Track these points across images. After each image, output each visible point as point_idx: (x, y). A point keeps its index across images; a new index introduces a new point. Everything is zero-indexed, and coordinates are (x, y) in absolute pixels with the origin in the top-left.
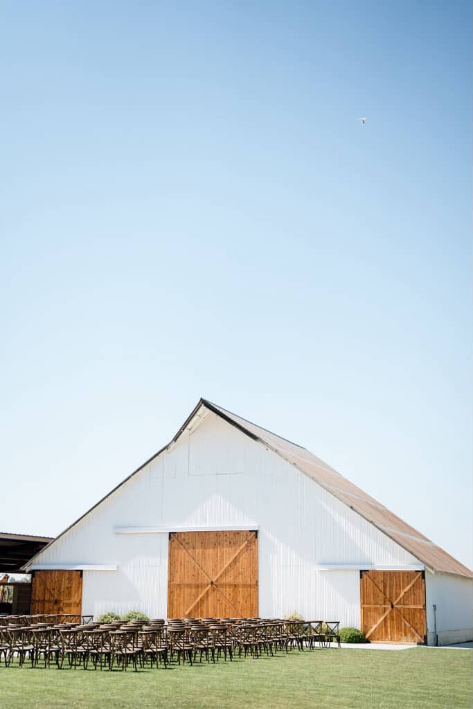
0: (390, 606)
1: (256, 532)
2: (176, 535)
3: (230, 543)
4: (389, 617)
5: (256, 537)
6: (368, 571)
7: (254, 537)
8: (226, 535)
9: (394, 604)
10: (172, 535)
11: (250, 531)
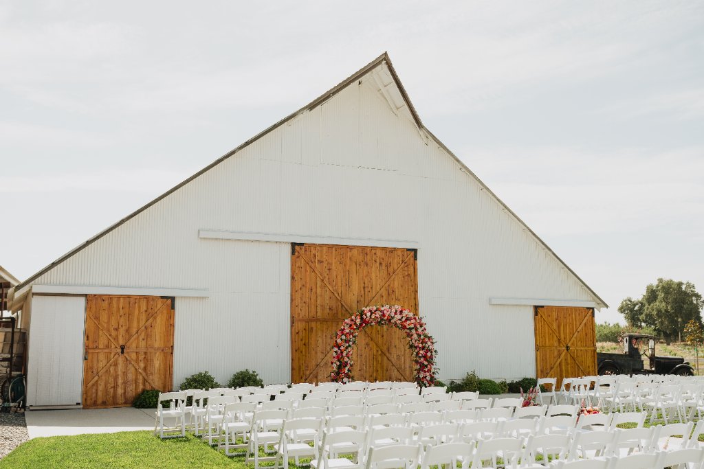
0: (565, 348)
1: (415, 251)
2: (303, 247)
3: (380, 264)
4: (563, 361)
5: (415, 258)
6: (543, 307)
7: (412, 259)
8: (375, 254)
9: (569, 345)
10: (297, 248)
11: (408, 250)
